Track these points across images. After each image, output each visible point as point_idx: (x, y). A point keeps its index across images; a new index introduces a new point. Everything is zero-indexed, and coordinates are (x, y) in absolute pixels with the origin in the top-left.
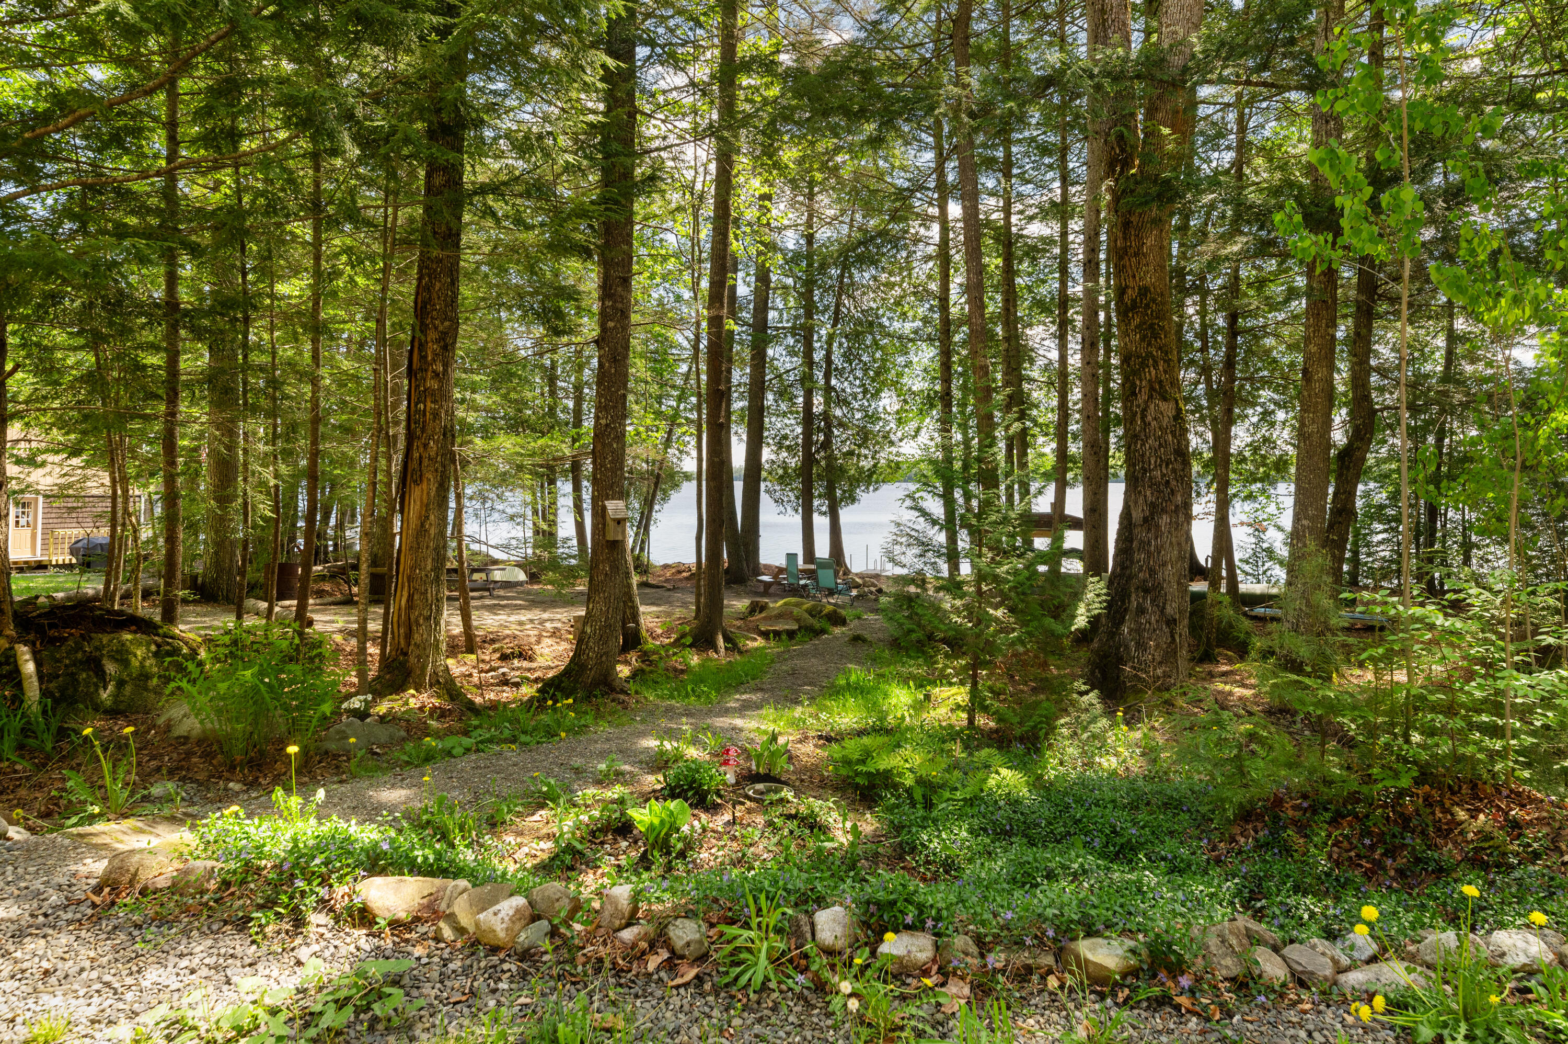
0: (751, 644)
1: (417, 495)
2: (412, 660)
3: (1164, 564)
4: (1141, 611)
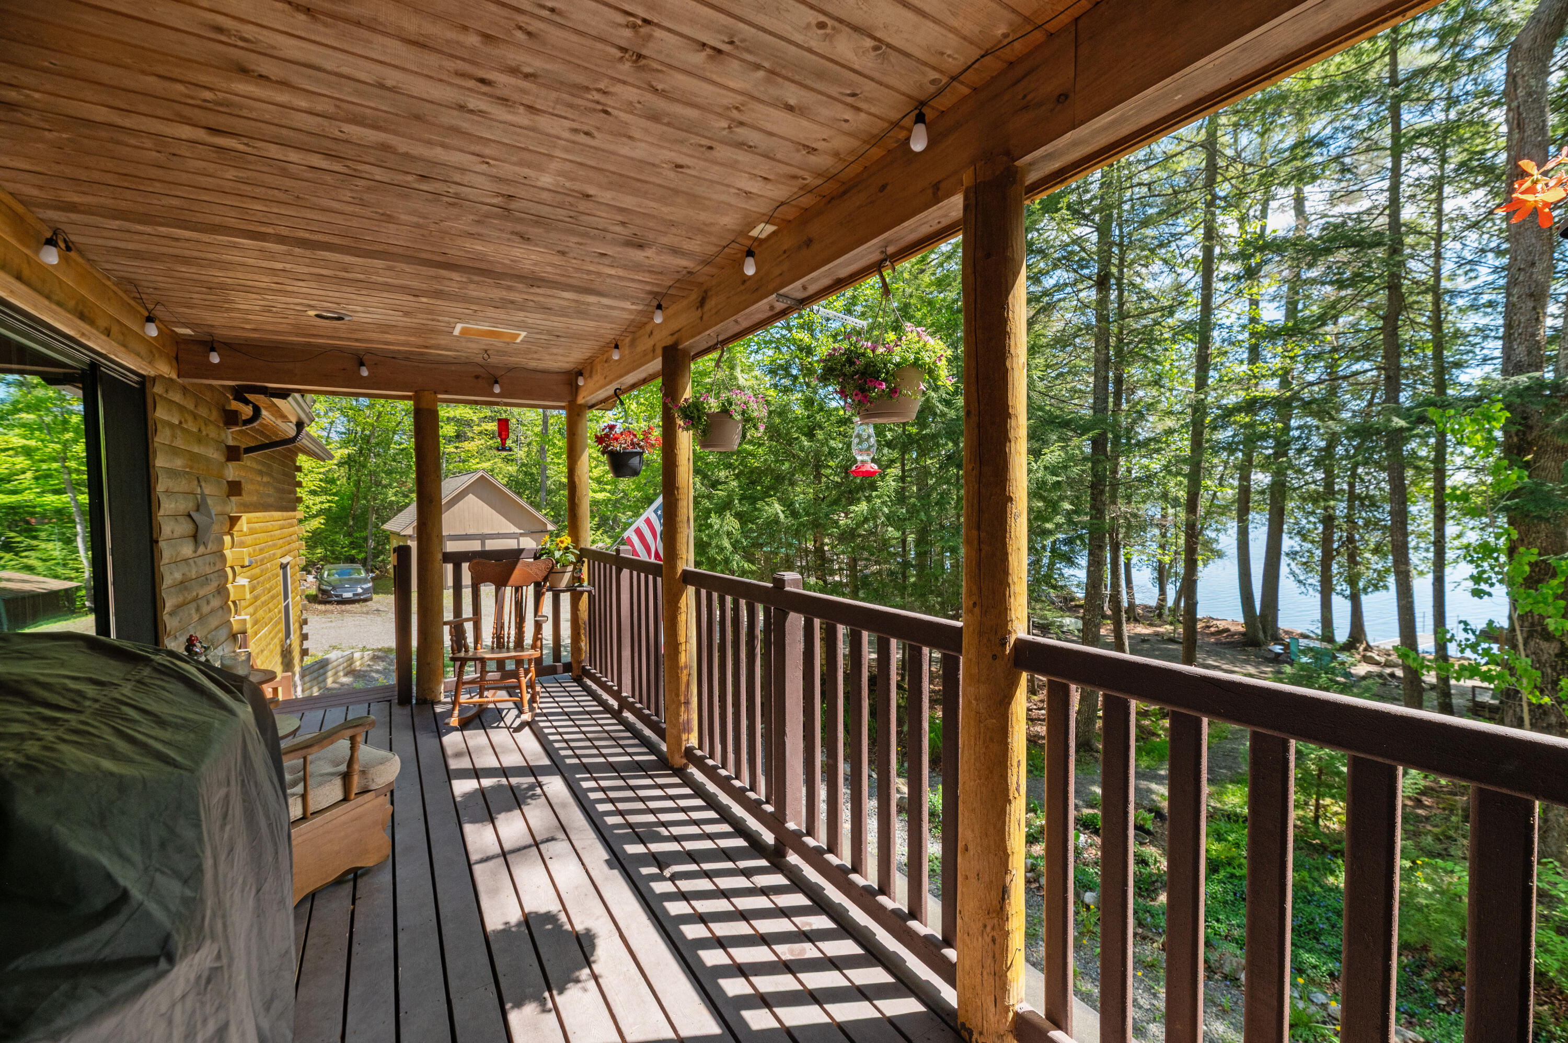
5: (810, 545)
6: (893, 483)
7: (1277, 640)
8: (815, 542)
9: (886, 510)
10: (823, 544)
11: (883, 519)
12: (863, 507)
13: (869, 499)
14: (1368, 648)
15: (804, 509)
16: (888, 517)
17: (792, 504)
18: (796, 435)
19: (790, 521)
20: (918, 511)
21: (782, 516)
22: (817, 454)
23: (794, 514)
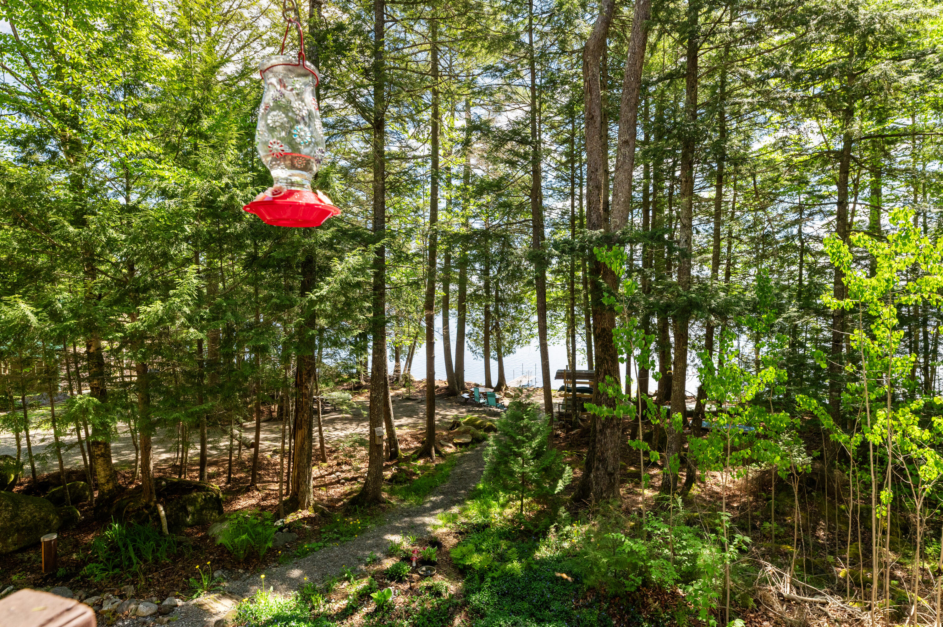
0: (448, 450)
1: (300, 433)
2: (300, 498)
3: (608, 450)
4: (598, 469)
5: (82, 349)
6: (195, 281)
7: (465, 390)
8: (89, 347)
9: (186, 309)
10: (99, 349)
11: (183, 320)
12: (158, 306)
13: (165, 298)
14: (507, 388)
15: (71, 310)
16: (190, 319)
17: (50, 303)
18: (53, 219)
19: (49, 326)
20: (225, 312)
21: (33, 319)
22: (89, 247)
23: (55, 316)
